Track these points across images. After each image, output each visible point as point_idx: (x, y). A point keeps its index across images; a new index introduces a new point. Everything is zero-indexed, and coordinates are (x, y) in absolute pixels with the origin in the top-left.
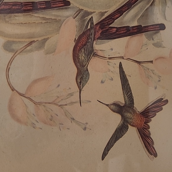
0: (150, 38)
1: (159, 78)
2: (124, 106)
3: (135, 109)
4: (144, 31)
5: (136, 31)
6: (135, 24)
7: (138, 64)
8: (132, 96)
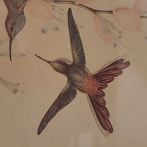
1: (120, 33)
2: (71, 65)
3: (87, 70)
7: (93, 13)
8: (83, 53)
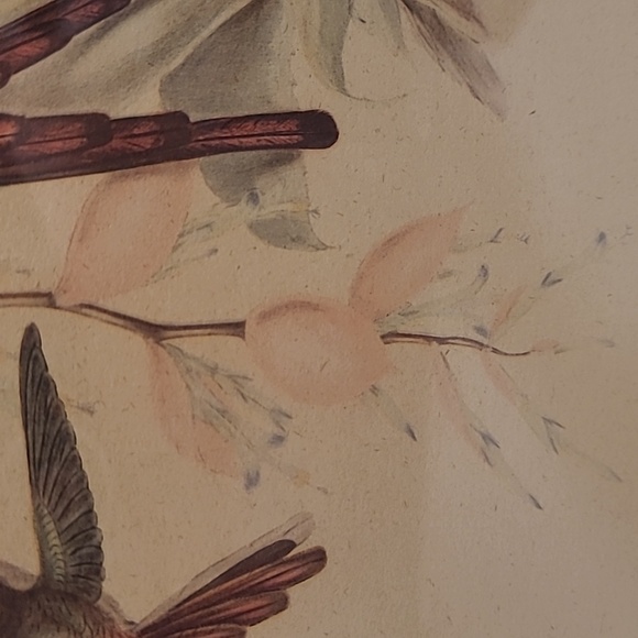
0: (240, 188)
1: (277, 423)
3: (107, 609)
4: (198, 145)
5: (147, 143)
6: (146, 101)
7: (146, 337)
8: (94, 528)
